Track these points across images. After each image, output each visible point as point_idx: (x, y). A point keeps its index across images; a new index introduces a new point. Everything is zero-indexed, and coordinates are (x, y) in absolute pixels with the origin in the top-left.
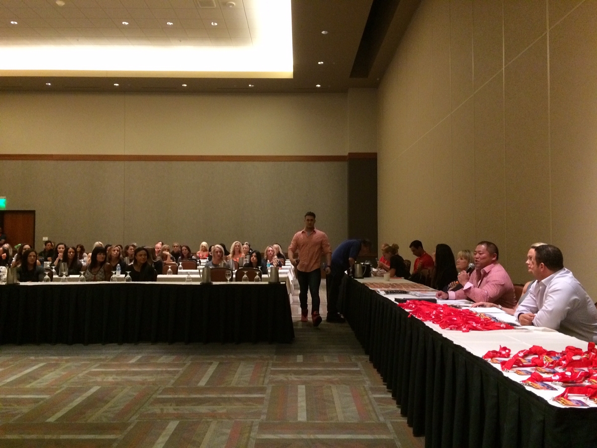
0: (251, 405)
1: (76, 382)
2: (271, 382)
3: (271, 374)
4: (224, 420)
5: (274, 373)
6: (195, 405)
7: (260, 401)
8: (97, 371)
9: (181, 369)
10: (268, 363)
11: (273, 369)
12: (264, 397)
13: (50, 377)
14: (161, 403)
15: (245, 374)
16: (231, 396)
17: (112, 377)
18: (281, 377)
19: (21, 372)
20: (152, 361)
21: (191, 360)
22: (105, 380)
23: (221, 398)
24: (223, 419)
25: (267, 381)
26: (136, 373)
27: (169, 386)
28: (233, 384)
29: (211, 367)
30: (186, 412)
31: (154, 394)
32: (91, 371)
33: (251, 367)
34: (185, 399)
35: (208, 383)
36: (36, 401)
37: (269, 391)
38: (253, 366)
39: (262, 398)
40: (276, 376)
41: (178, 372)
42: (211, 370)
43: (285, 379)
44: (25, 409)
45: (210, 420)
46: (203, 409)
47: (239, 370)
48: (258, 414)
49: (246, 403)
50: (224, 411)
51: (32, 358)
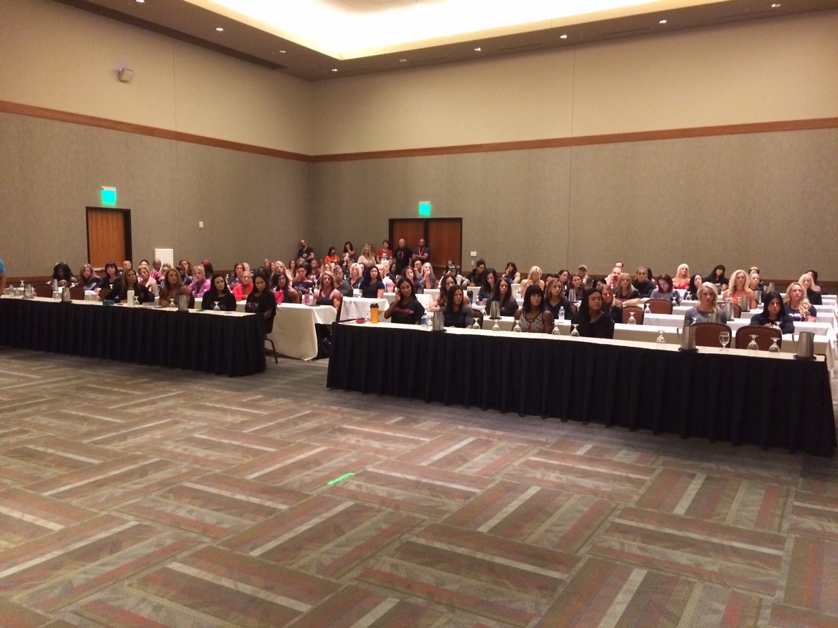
0: (758, 567)
1: (512, 475)
2: (793, 529)
3: (793, 512)
4: (714, 585)
5: (799, 511)
6: (668, 548)
7: (774, 562)
8: (536, 461)
9: (648, 478)
10: (788, 491)
11: (796, 503)
12: (780, 557)
13: (482, 460)
14: (621, 532)
15: (748, 506)
16: (725, 543)
17: (554, 475)
18: (811, 523)
19: (449, 447)
20: (607, 457)
21: (663, 465)
22: (546, 478)
23: (709, 542)
24: (713, 582)
25: (786, 526)
26: (586, 474)
27: (631, 505)
28: (729, 522)
29: (694, 482)
30: (656, 557)
31: (610, 514)
32: (528, 461)
33: (760, 494)
34: (654, 532)
35: (689, 511)
36: (467, 495)
37: (789, 545)
38: (763, 492)
39: (779, 558)
40: (803, 519)
41: (642, 482)
42: (694, 487)
43: (818, 528)
44: (454, 506)
45: (693, 580)
46: (683, 557)
47: (740, 496)
48: (770, 587)
49: (749, 561)
50: (715, 568)
51: (461, 427)
